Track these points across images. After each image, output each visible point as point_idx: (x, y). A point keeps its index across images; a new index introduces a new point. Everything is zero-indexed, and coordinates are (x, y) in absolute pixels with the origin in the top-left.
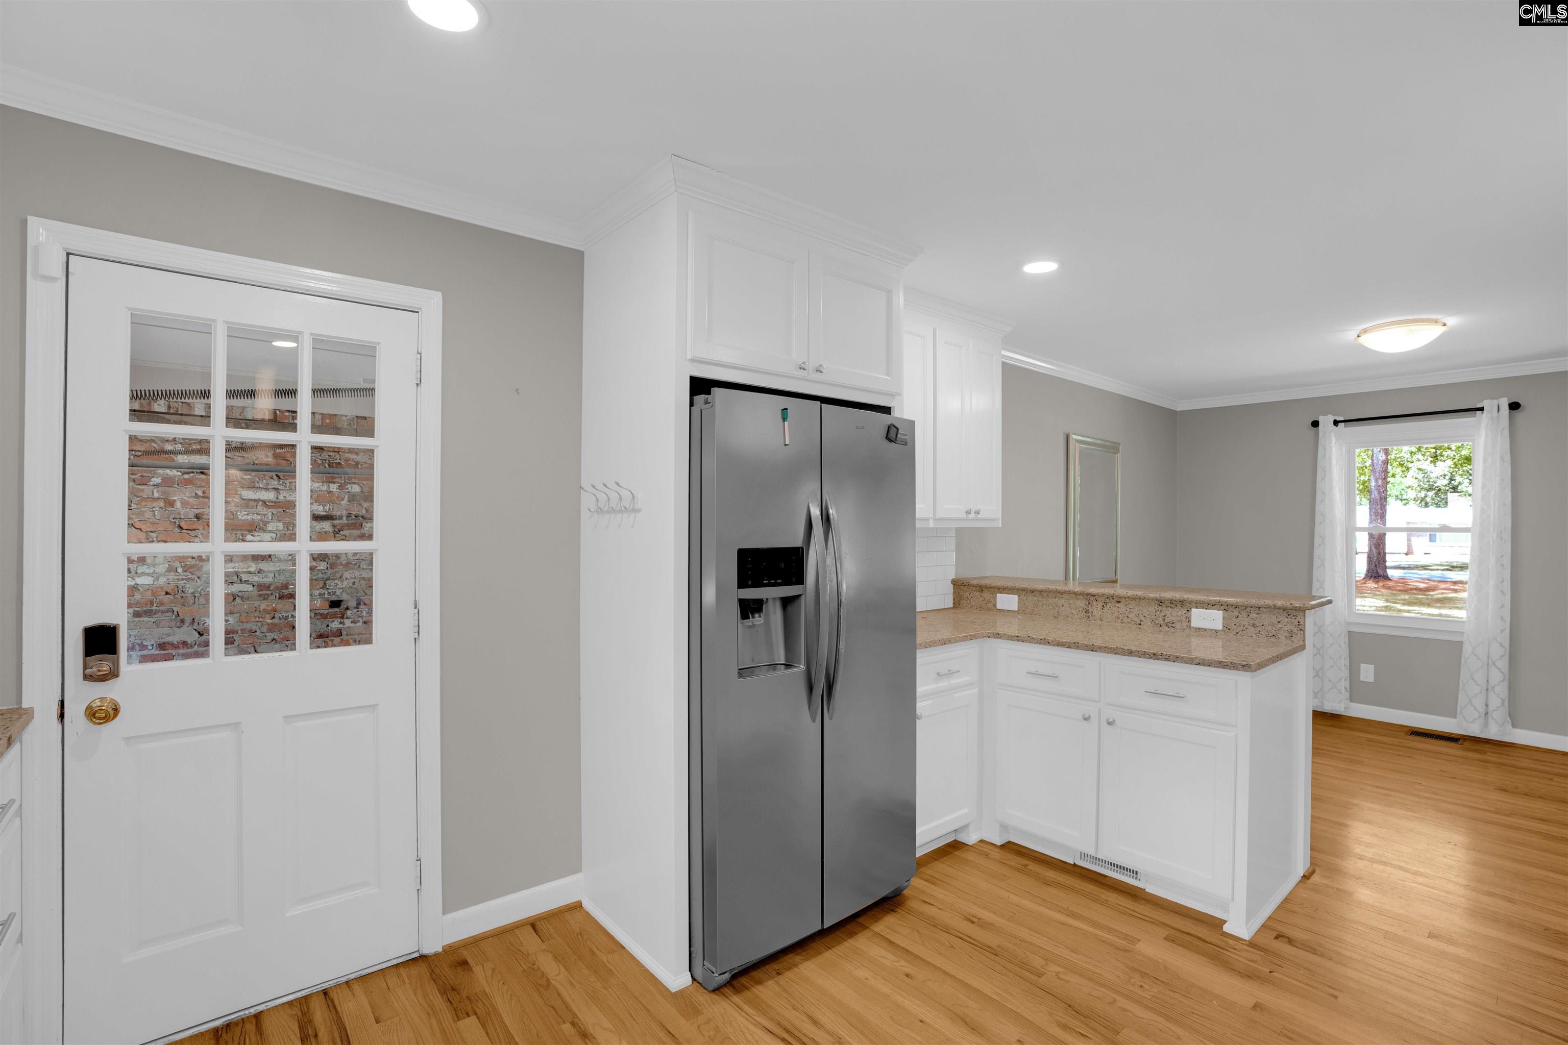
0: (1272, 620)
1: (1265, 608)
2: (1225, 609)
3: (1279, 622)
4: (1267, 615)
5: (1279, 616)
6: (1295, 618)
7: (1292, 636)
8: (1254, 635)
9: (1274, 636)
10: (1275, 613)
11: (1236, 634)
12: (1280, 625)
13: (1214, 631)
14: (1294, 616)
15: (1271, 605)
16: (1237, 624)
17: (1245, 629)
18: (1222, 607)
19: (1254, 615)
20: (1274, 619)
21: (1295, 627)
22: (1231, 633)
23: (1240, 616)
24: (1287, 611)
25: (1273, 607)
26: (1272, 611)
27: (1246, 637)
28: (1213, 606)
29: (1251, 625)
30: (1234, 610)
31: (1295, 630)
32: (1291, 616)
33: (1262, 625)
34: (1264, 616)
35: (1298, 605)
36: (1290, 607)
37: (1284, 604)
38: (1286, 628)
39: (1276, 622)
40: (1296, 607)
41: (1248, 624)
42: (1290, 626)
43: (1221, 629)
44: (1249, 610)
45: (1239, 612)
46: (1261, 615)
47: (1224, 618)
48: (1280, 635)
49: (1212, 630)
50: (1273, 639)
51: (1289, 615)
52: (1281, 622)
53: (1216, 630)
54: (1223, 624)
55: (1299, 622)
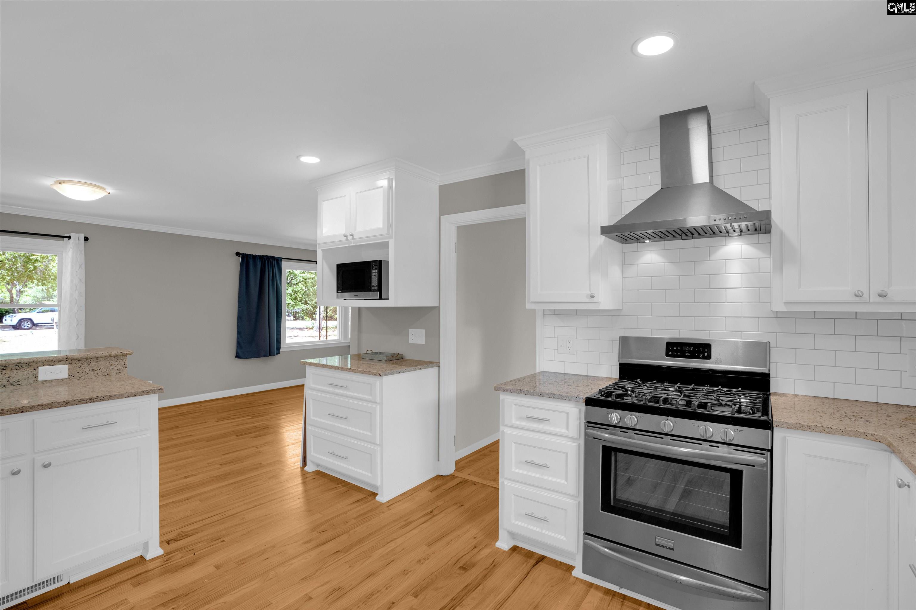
0: (107, 365)
1: (102, 358)
2: (69, 363)
3: (111, 365)
4: (103, 362)
5: (111, 361)
6: (122, 361)
7: (120, 372)
8: (93, 377)
9: (108, 374)
10: (108, 360)
11: (79, 379)
12: (112, 367)
13: (60, 380)
14: (121, 359)
15: (108, 355)
16: (80, 372)
17: (86, 373)
18: (67, 362)
19: (93, 364)
20: (108, 364)
21: (122, 366)
22: (75, 379)
23: (82, 366)
24: (117, 357)
25: (109, 356)
26: (106, 359)
27: (88, 379)
28: (59, 362)
29: (91, 370)
30: (77, 363)
31: (122, 368)
32: (119, 360)
33: (100, 369)
34: (100, 363)
35: (125, 353)
36: (120, 354)
37: (117, 353)
38: (116, 368)
39: (109, 365)
40: (124, 354)
41: (89, 370)
42: (119, 366)
43: (67, 377)
44: (89, 361)
45: (82, 363)
46: (98, 363)
47: (68, 369)
48: (112, 373)
49: (58, 380)
50: (107, 377)
51: (118, 359)
52: (113, 365)
53: (62, 380)
54: (68, 373)
55: (124, 363)
